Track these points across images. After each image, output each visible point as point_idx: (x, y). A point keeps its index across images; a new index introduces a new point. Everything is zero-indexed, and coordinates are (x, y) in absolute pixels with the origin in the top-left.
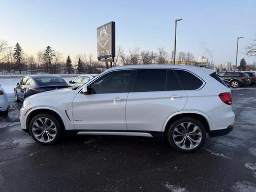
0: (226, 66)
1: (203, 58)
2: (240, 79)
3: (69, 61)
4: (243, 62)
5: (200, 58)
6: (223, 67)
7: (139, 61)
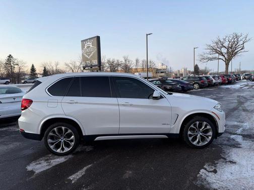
0: (182, 71)
1: (163, 65)
2: (200, 82)
3: (33, 69)
4: (196, 68)
5: (160, 64)
6: (181, 72)
7: (105, 68)
